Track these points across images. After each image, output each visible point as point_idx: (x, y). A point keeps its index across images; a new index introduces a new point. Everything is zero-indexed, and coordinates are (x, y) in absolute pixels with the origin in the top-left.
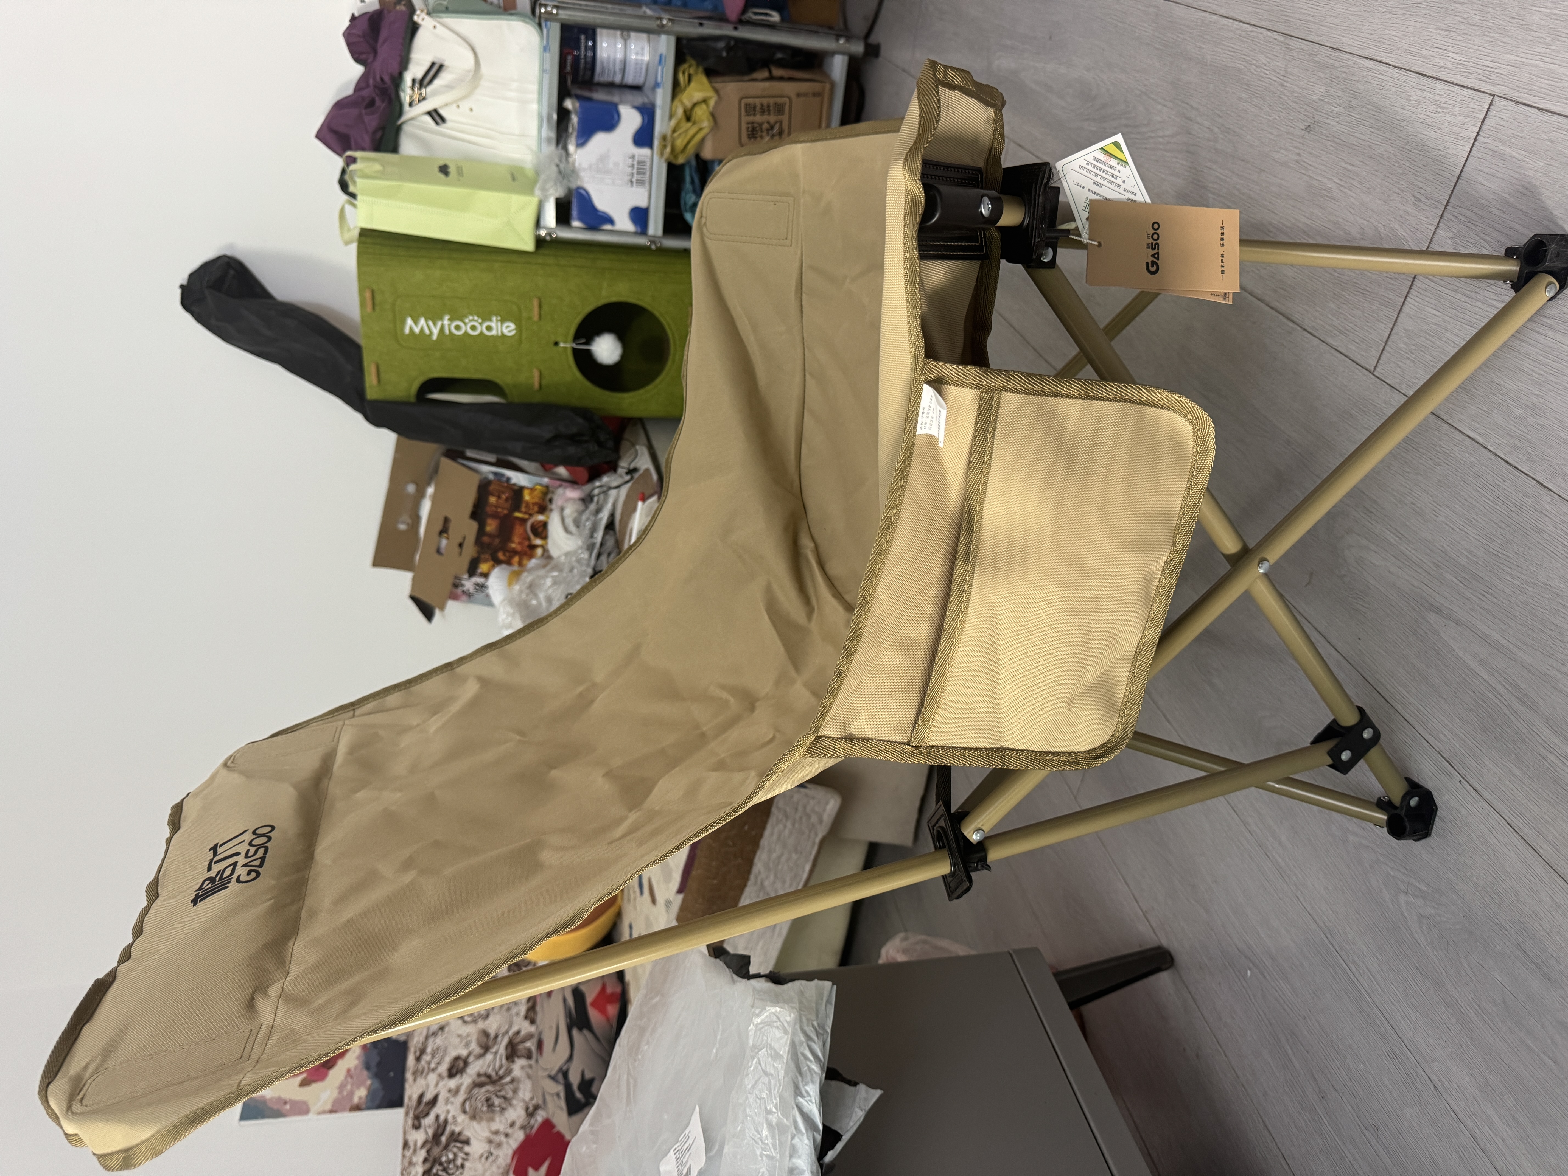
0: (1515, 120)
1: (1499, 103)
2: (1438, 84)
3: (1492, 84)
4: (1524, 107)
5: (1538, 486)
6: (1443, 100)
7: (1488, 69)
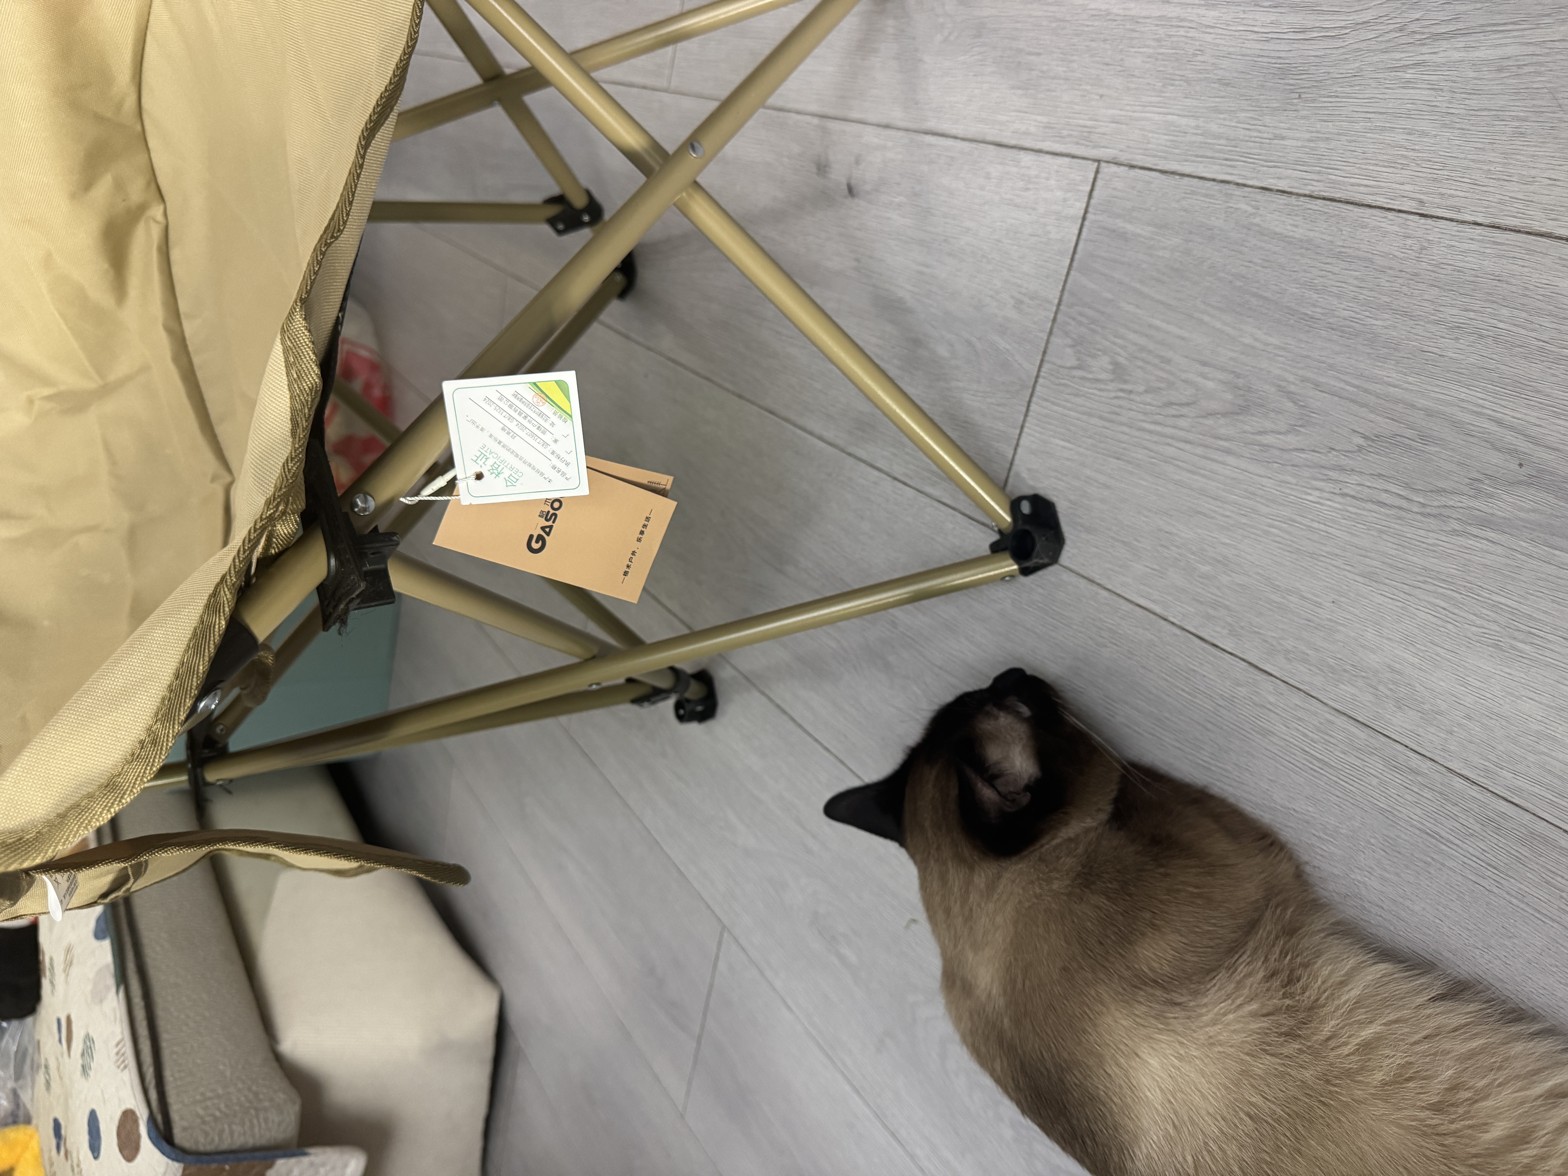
0: (1133, 188)
1: (1106, 169)
2: (1022, 155)
3: (1094, 147)
4: (1142, 172)
5: (1252, 669)
6: (1033, 172)
7: (1086, 129)
